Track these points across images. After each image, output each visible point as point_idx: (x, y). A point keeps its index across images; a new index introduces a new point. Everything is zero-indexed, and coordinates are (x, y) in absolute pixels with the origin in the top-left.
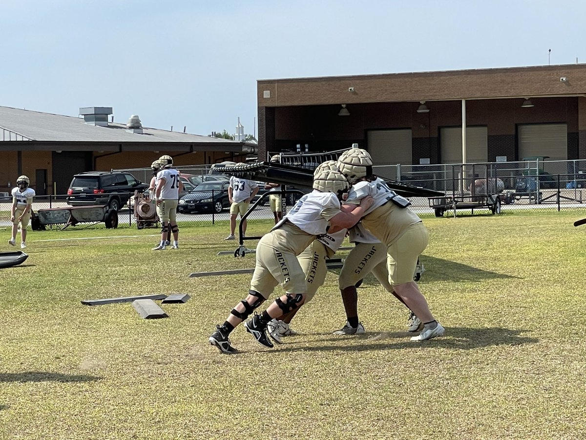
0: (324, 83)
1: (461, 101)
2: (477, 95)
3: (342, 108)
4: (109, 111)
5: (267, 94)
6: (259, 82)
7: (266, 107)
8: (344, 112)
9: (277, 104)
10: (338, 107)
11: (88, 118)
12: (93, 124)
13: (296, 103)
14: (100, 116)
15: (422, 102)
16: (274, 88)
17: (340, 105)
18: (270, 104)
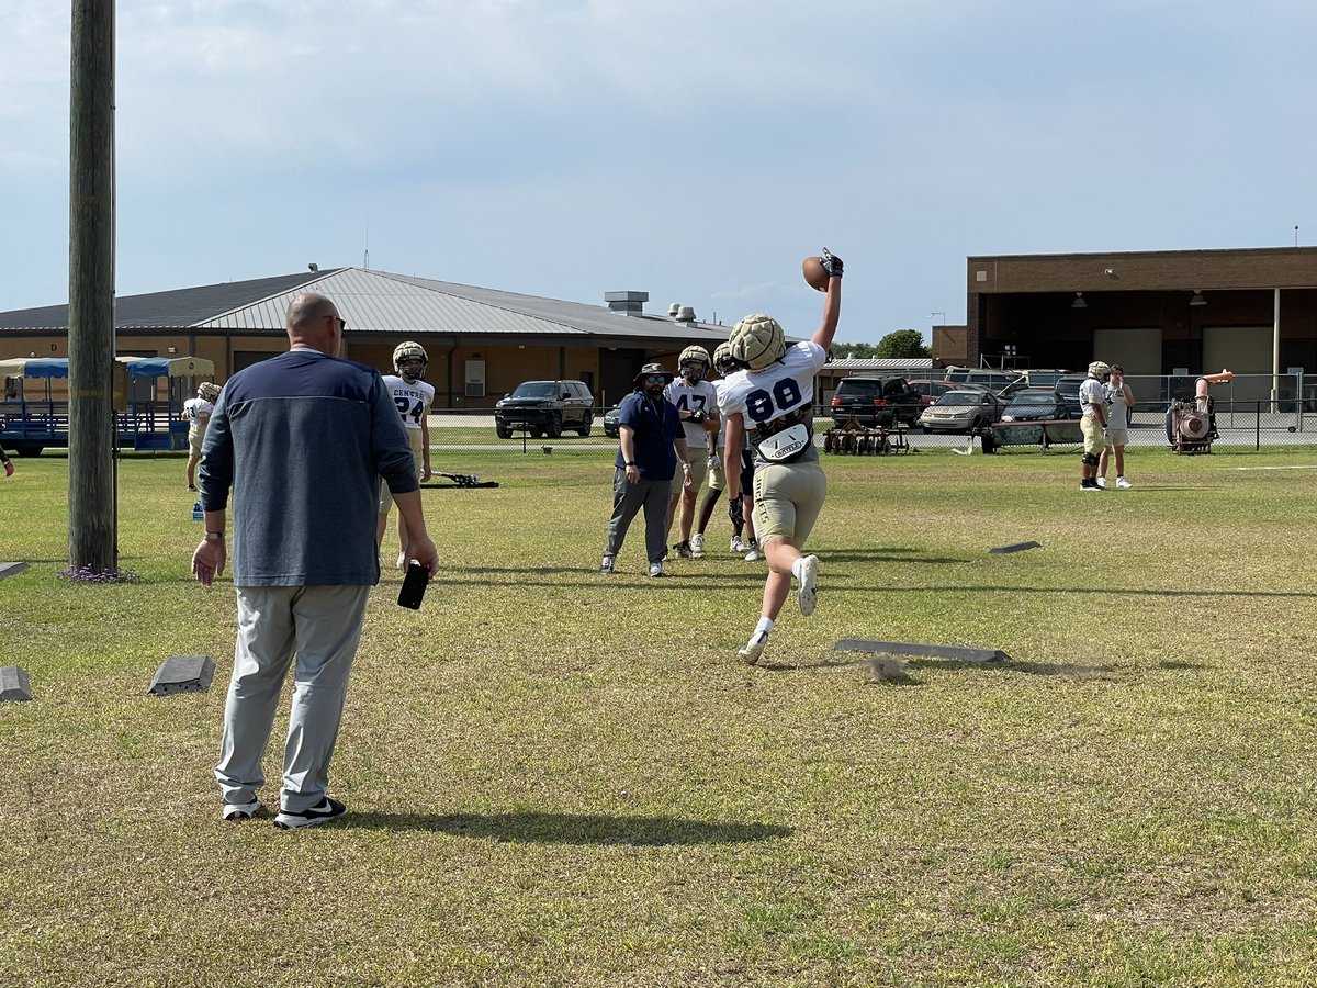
0: (1068, 262)
1: (1273, 291)
2: (1300, 282)
3: (1077, 297)
4: (644, 297)
5: (981, 276)
6: (971, 260)
7: (980, 294)
8: (1080, 304)
9: (996, 290)
10: (1071, 296)
11: (615, 305)
12: (624, 314)
13: (1026, 289)
14: (634, 303)
15: (1197, 292)
16: (993, 267)
17: (1075, 293)
18: (984, 290)
